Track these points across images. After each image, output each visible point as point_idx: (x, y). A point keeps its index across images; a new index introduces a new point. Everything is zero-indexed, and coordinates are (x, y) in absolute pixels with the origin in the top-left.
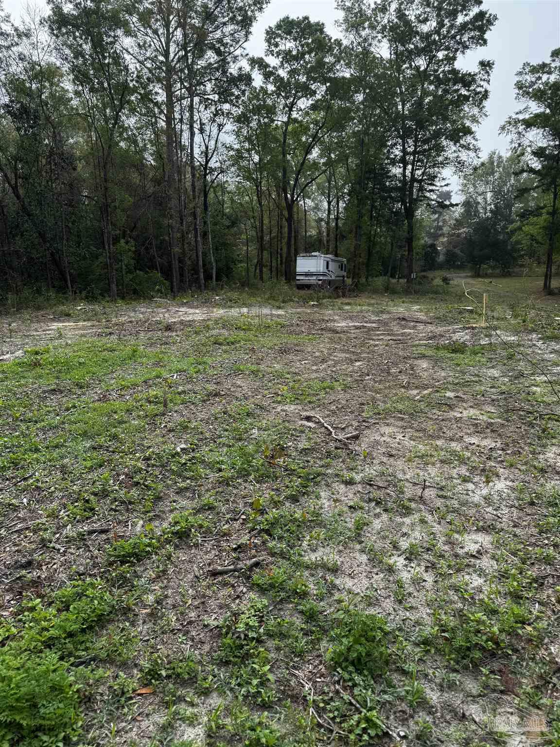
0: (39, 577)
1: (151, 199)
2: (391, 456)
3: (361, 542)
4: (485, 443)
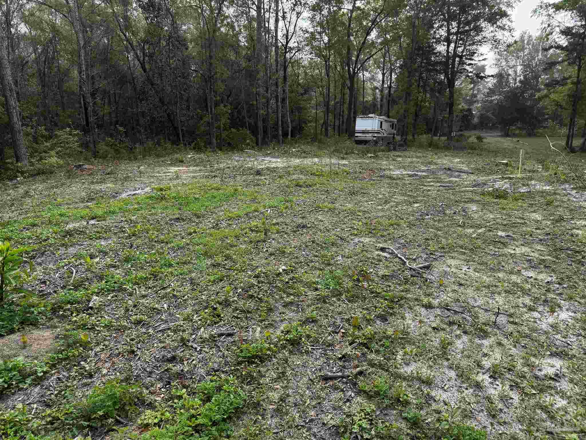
0: (182, 370)
1: (244, 72)
2: (461, 285)
3: (448, 360)
4: (541, 277)
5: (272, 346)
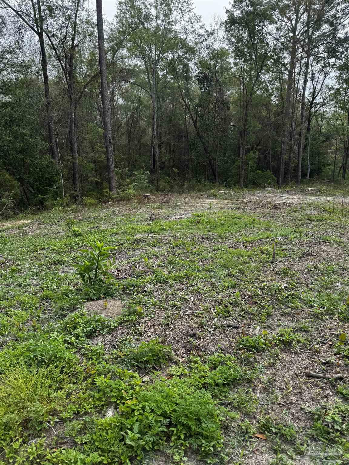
0: (199, 345)
1: (272, 125)
5: (267, 342)
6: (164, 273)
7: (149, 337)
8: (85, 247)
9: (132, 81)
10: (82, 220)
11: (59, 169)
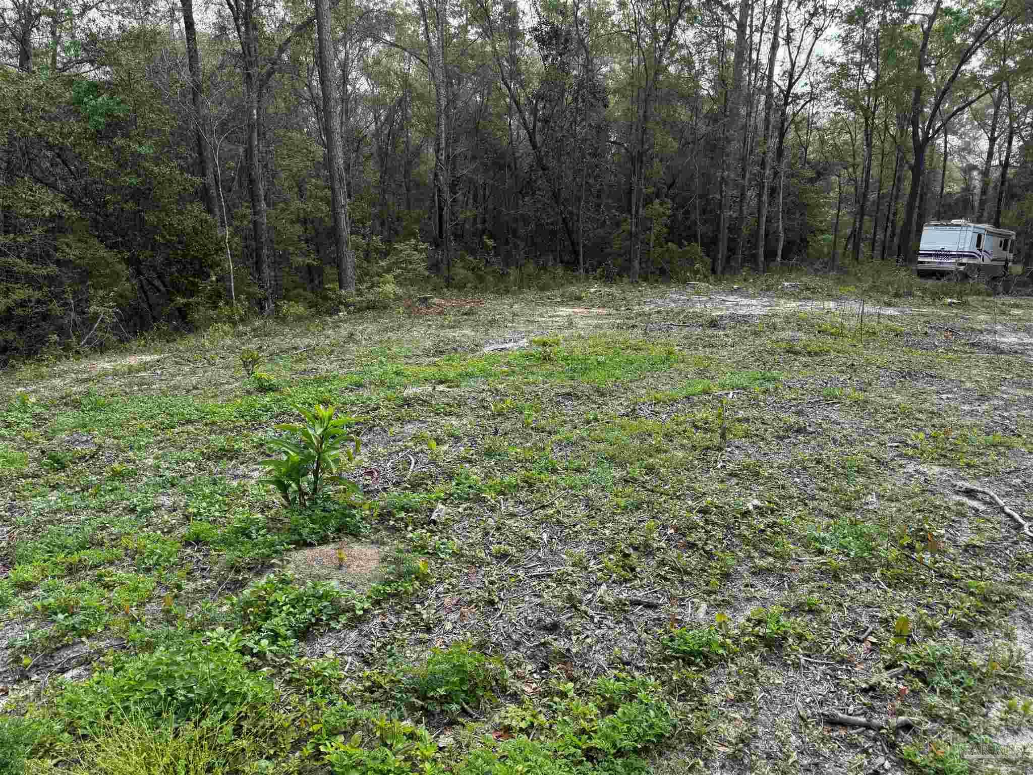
0: (568, 650)
1: (702, 142)
5: (728, 641)
6: (475, 477)
7: (447, 633)
8: (286, 417)
9: (388, 38)
10: (278, 355)
11: (223, 238)
